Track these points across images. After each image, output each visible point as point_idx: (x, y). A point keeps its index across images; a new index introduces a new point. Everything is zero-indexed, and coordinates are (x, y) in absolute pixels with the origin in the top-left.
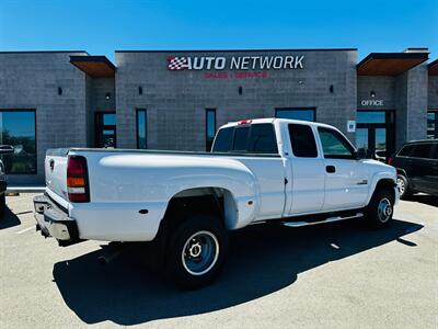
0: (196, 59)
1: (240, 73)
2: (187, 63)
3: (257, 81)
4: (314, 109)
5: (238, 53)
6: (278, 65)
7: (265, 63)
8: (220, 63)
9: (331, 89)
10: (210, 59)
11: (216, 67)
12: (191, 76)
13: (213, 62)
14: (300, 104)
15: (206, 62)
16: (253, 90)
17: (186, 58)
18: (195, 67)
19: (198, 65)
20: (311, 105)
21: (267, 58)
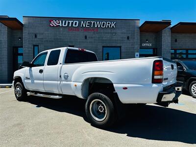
0: (64, 22)
1: (86, 29)
2: (59, 23)
3: (94, 33)
4: (120, 47)
5: (84, 19)
6: (103, 26)
7: (98, 24)
8: (76, 24)
9: (128, 38)
10: (71, 22)
11: (74, 25)
12: (62, 30)
13: (72, 23)
14: (114, 45)
15: (69, 23)
16: (92, 38)
17: (59, 21)
18: (63, 25)
19: (65, 24)
20: (119, 45)
21: (98, 22)
